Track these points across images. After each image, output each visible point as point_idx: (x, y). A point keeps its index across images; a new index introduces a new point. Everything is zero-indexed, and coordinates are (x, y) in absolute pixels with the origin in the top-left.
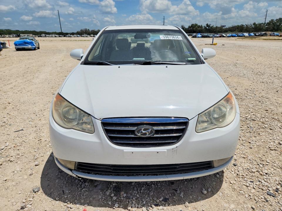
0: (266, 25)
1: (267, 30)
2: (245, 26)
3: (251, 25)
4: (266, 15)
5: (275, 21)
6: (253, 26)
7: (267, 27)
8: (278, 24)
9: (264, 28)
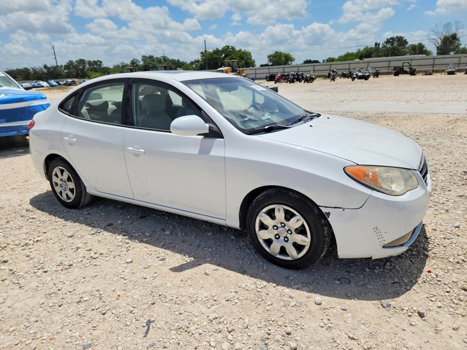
0: (65, 69)
1: (68, 76)
2: (31, 70)
3: (40, 68)
4: (54, 53)
5: (76, 63)
6: (45, 71)
7: (67, 73)
8: (81, 67)
9: (63, 74)
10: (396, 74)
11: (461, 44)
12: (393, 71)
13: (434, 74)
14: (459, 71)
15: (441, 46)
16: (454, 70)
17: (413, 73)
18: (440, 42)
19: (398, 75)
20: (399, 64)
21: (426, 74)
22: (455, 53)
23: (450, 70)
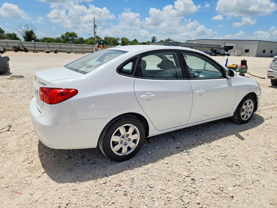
10: (16, 51)
11: (37, 37)
12: (13, 49)
13: (39, 52)
14: (51, 51)
15: (26, 36)
16: (49, 51)
17: (26, 51)
18: (24, 34)
19: (17, 52)
20: (17, 45)
21: (34, 52)
22: (34, 41)
23: (47, 51)
